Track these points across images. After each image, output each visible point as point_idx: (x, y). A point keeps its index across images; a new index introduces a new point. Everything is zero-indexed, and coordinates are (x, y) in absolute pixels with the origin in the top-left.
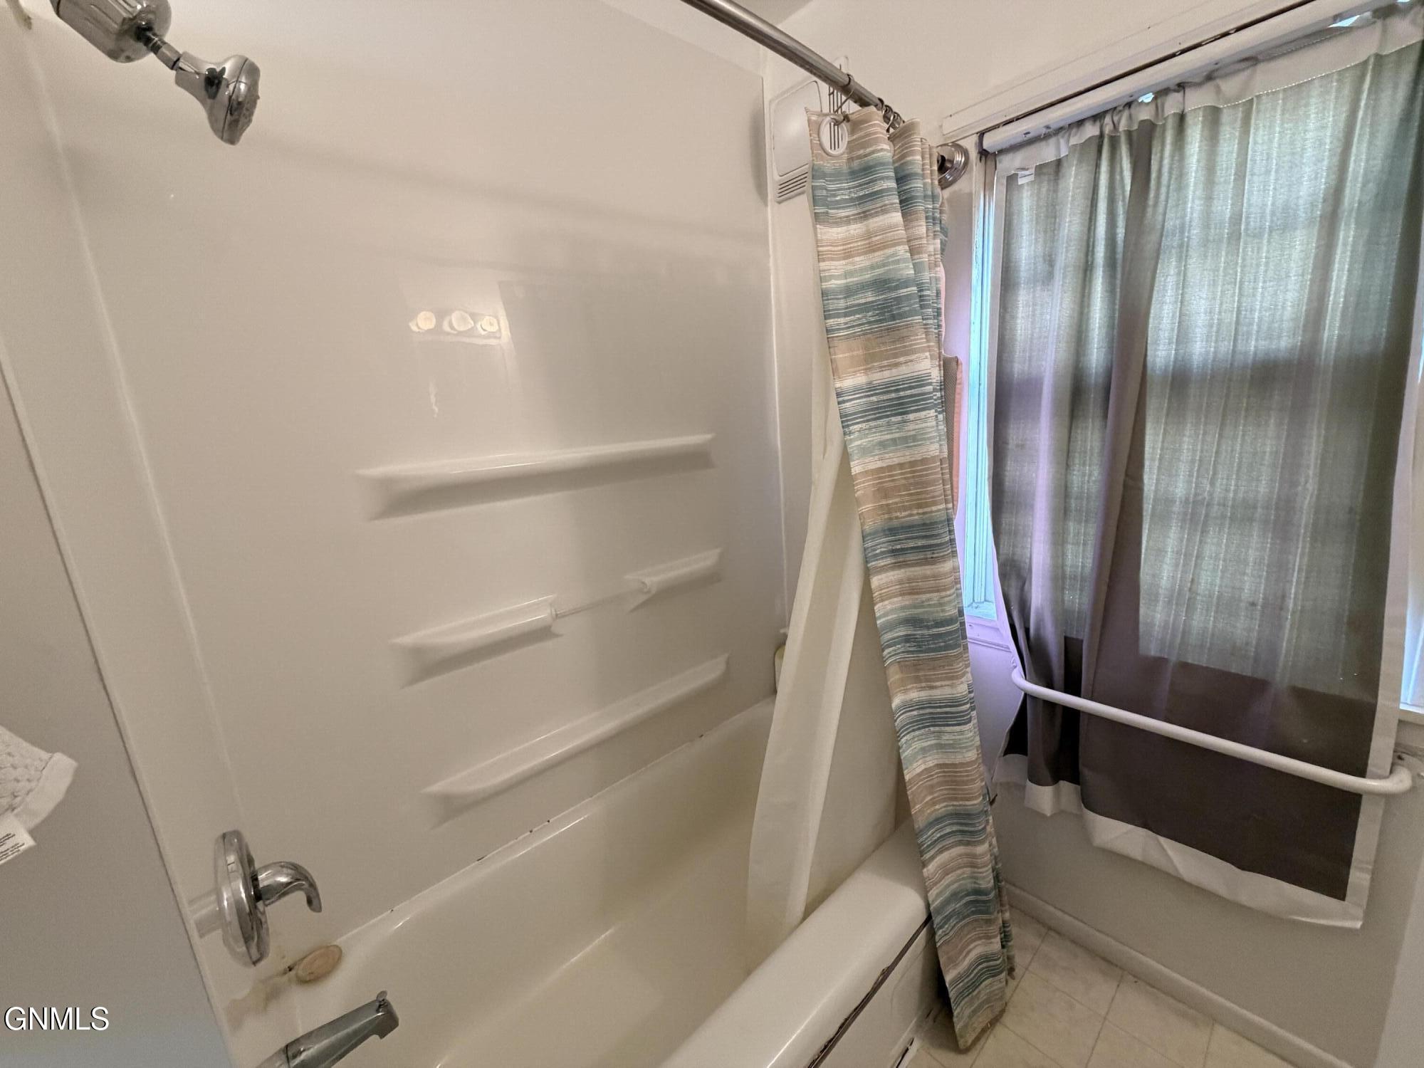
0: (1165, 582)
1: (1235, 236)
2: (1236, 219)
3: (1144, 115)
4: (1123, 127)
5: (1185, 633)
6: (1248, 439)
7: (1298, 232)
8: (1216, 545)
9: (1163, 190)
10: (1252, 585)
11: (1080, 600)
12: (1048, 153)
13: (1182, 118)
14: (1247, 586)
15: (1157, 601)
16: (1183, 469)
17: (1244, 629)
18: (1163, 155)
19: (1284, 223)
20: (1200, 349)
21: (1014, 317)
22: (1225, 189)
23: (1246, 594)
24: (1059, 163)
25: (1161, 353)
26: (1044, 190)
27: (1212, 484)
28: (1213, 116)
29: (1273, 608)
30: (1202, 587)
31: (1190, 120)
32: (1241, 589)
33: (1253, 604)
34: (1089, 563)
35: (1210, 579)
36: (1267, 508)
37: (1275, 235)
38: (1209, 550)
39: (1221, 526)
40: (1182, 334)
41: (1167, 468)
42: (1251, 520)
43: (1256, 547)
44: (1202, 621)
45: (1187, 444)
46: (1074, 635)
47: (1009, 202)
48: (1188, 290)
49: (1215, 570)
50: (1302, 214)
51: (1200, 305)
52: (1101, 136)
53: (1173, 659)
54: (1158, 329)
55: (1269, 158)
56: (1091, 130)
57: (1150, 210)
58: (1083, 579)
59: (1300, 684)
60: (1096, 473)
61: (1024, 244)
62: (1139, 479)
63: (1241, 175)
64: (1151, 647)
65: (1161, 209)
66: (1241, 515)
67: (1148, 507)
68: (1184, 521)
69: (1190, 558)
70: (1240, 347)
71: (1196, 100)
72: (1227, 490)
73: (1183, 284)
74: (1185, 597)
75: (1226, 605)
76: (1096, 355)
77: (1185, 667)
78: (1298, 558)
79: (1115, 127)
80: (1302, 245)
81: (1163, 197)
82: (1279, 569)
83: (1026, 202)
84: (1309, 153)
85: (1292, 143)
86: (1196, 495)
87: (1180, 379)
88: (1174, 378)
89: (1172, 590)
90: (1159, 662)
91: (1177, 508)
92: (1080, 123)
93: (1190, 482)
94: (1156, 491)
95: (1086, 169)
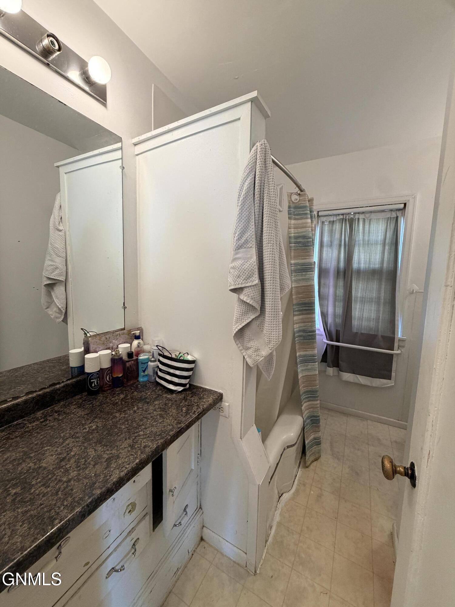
0: (357, 315)
1: (368, 244)
2: (368, 241)
3: (352, 216)
4: (347, 218)
5: (362, 326)
6: (372, 285)
7: (379, 245)
8: (367, 307)
9: (356, 232)
10: (373, 315)
11: (339, 321)
12: (332, 219)
13: (359, 219)
14: (372, 315)
15: (355, 319)
16: (360, 291)
17: (372, 324)
18: (355, 226)
19: (376, 243)
20: (362, 266)
21: (323, 254)
22: (367, 234)
23: (372, 317)
24: (334, 221)
25: (355, 265)
26: (330, 226)
27: (366, 293)
28: (364, 220)
29: (378, 319)
30: (364, 316)
31: (360, 220)
32: (371, 316)
33: (374, 319)
34: (341, 312)
35: (366, 315)
36: (375, 299)
37: (375, 245)
38: (365, 308)
39: (367, 303)
40: (359, 263)
41: (357, 291)
42: (372, 301)
43: (374, 307)
44: (365, 323)
45: (360, 285)
46: (338, 329)
47: (322, 227)
48: (360, 253)
49: (366, 312)
50: (379, 242)
51: (362, 256)
52: (343, 219)
53: (359, 332)
54: (354, 260)
55: (374, 230)
56: (341, 217)
57: (353, 236)
58: (340, 316)
59: (383, 335)
60: (342, 291)
61: (326, 237)
62: (351, 292)
63: (369, 232)
64: (355, 330)
65: (355, 236)
66: (371, 301)
67: (353, 299)
68: (360, 302)
69: (362, 310)
70: (370, 266)
71: (361, 217)
72: (368, 295)
73: (359, 252)
74: (361, 319)
75: (369, 320)
76: (342, 265)
77: (362, 333)
78: (381, 309)
79: (346, 217)
80: (379, 248)
81: (356, 234)
82: (378, 311)
83: (326, 228)
84: (380, 231)
85: (377, 228)
86: (362, 296)
87: (359, 271)
88: (358, 271)
89: (358, 316)
90: (357, 333)
91: (359, 299)
92: (339, 215)
93: (361, 293)
94: (355, 295)
95: (340, 224)
